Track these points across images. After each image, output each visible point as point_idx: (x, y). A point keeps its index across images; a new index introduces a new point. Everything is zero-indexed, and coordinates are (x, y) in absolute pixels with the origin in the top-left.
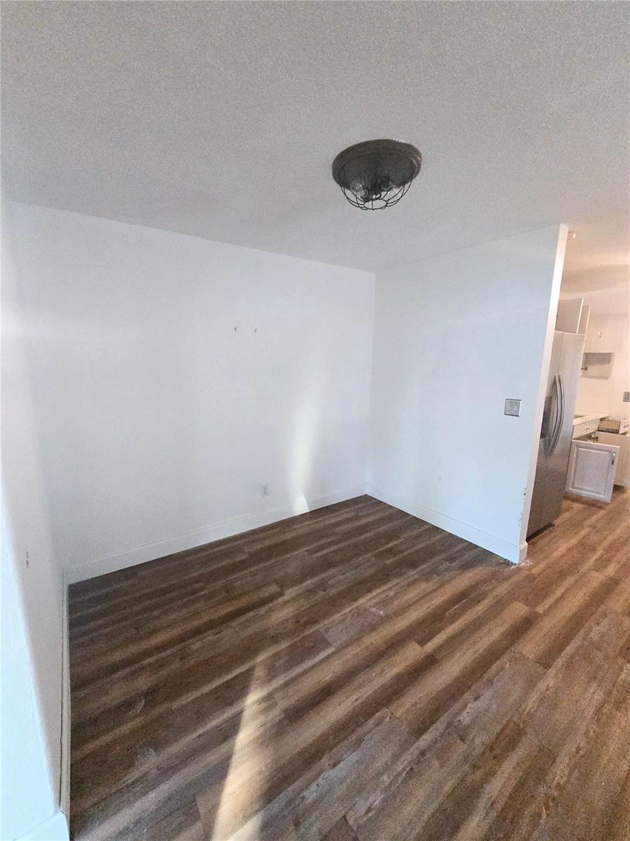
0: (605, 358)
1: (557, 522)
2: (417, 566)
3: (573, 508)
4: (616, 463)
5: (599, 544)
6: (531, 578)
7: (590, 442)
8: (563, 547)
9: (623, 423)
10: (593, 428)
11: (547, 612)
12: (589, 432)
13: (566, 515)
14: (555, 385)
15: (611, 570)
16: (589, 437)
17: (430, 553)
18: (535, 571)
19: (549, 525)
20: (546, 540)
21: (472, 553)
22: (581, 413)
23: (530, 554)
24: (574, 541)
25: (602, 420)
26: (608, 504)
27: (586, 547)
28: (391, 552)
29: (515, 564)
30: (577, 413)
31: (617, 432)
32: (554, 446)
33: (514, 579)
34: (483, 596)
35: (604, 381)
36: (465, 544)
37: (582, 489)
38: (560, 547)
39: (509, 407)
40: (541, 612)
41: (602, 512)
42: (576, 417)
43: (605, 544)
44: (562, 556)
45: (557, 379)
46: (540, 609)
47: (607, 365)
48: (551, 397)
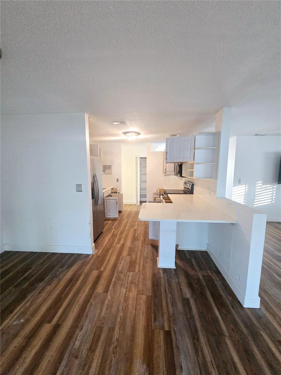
0: (109, 167)
1: (104, 231)
2: (44, 279)
3: (108, 223)
4: (118, 203)
5: (117, 234)
6: (98, 257)
7: (110, 198)
8: (107, 240)
9: (118, 189)
10: (110, 192)
11: (105, 269)
12: (109, 194)
13: (106, 227)
14: (94, 177)
15: (122, 242)
16: (109, 196)
17: (50, 269)
18: (98, 254)
19: (102, 232)
20: (101, 239)
21: (73, 258)
22: (105, 188)
23: (96, 247)
24: (110, 236)
25: (112, 189)
26: (118, 218)
27: (114, 236)
28: (26, 279)
29: (91, 254)
30: (103, 187)
31: (117, 193)
32: (98, 201)
33: (91, 262)
34: (79, 276)
35: (110, 175)
36: (69, 255)
37: (110, 215)
38: (106, 240)
39: (78, 188)
40: (102, 270)
41: (117, 221)
42: (104, 189)
43: (119, 233)
44: (107, 243)
45: (95, 175)
46: (102, 269)
47: (110, 170)
48: (93, 182)
